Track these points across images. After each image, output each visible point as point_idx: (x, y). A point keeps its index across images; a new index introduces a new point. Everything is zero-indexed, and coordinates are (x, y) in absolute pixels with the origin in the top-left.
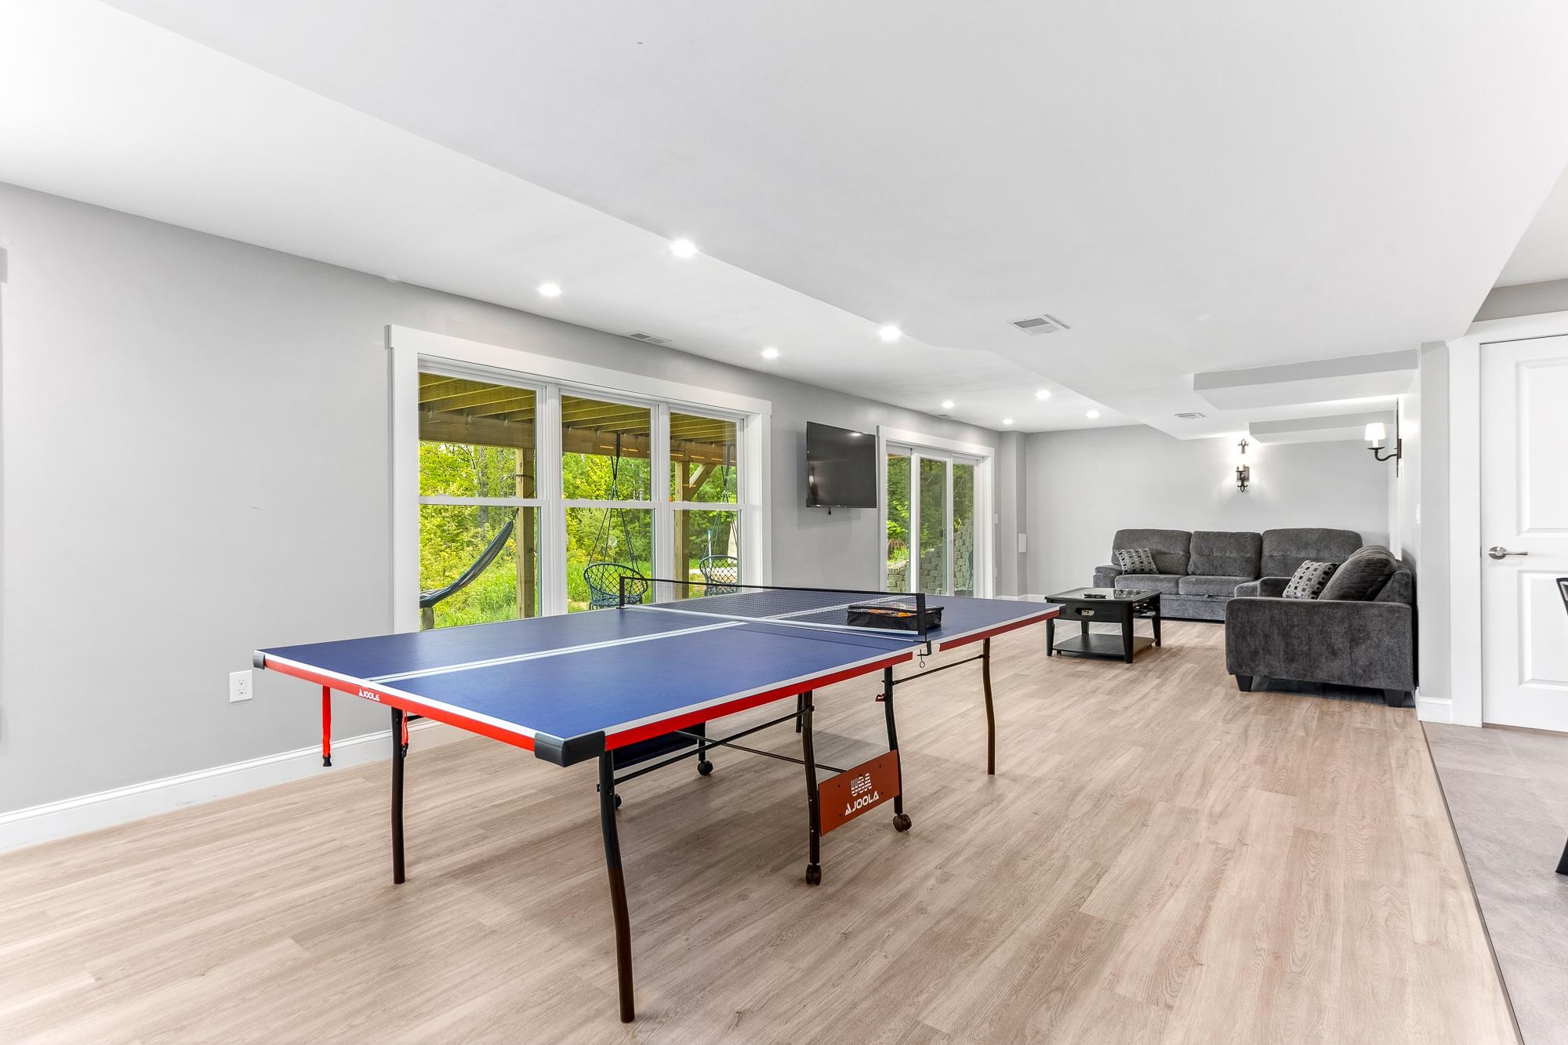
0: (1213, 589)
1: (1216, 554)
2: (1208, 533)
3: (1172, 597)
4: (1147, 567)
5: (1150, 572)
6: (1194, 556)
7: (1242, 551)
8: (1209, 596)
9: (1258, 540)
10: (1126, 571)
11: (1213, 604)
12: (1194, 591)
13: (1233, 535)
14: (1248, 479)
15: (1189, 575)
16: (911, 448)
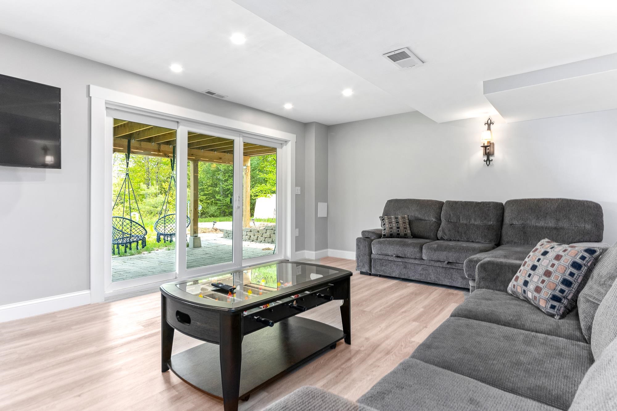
0: (452, 256)
1: (463, 221)
2: (456, 203)
3: (417, 262)
4: (402, 233)
5: (405, 236)
6: (443, 224)
7: (485, 219)
8: (449, 263)
9: (500, 209)
10: (384, 235)
11: (452, 270)
12: (435, 257)
13: (478, 204)
14: (493, 154)
15: (438, 239)
16: (178, 121)
